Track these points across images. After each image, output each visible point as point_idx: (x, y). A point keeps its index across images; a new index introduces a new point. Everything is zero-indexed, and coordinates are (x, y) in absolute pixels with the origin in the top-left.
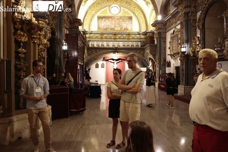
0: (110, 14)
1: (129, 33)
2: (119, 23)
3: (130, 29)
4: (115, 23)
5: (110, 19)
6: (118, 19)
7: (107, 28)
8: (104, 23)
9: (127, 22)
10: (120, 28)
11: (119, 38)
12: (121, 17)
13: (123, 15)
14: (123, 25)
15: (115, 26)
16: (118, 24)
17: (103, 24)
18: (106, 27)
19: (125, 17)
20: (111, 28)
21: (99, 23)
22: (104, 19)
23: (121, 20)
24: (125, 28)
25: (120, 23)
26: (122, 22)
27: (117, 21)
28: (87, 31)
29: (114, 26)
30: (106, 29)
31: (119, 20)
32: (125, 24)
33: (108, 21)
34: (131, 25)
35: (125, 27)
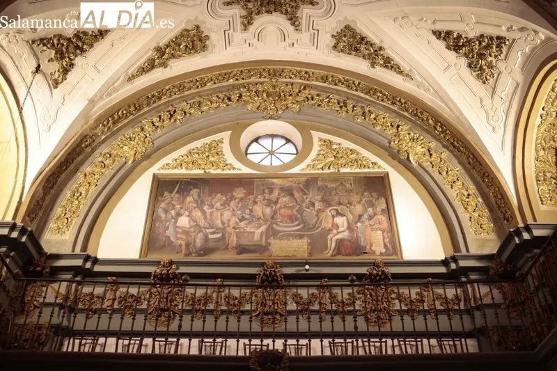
0: (237, 164)
1: (375, 264)
2: (300, 211)
3: (378, 248)
4: (268, 210)
5: (239, 193)
6: (289, 192)
7: (211, 244)
8: (197, 214)
9: (358, 209)
10: (305, 241)
11: (305, 310)
12: (310, 182)
13: (326, 171)
14: (327, 224)
15: (272, 233)
16: (292, 218)
17: (184, 221)
18: (206, 239)
19: (339, 179)
20: (244, 242)
21: (161, 212)
22: (195, 192)
23: (315, 196)
24: (340, 243)
25: (310, 214)
26: (318, 206)
27: (285, 199)
28: (57, 257)
29: (263, 228)
30: (206, 251)
31: (297, 195)
32: (340, 221)
33: (225, 204)
34: (385, 225)
35: (345, 235)
